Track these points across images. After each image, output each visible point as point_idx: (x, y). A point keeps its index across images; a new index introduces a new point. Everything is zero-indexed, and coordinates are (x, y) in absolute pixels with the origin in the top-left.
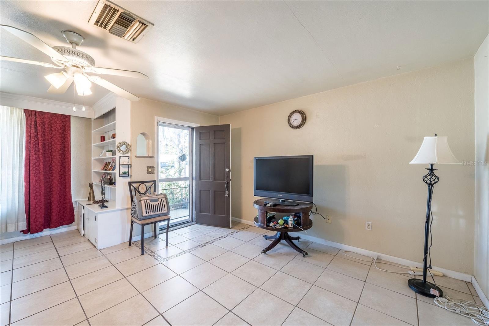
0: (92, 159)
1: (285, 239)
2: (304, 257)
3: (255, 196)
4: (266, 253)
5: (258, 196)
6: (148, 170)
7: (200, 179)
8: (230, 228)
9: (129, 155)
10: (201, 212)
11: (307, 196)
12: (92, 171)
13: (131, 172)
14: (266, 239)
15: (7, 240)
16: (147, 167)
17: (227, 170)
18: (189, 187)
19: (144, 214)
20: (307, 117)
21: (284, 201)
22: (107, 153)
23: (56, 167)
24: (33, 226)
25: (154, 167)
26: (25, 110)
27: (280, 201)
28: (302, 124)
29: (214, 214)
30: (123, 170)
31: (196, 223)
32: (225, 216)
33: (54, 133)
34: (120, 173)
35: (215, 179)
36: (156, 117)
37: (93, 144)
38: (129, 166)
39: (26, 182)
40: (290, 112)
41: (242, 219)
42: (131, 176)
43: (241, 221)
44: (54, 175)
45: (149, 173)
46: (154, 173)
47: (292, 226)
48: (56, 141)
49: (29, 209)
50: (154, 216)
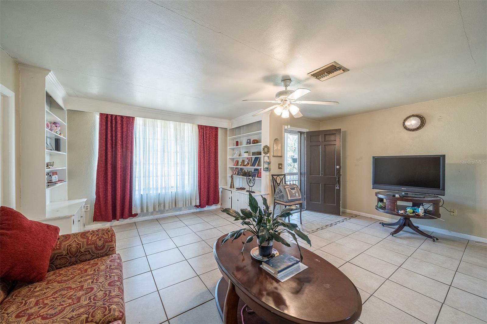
0: (228, 158)
1: (409, 226)
2: (434, 241)
3: (374, 189)
4: (394, 235)
5: (376, 189)
6: (279, 167)
7: (310, 174)
8: (341, 216)
9: (268, 155)
10: (311, 201)
11: (439, 190)
12: (228, 166)
13: (270, 167)
14: (384, 226)
15: (189, 211)
16: (279, 164)
17: (338, 167)
18: (298, 180)
19: (289, 198)
20: (426, 121)
21: (407, 194)
22: (245, 153)
23: (212, 163)
24: (202, 203)
25: (282, 164)
26: (198, 125)
27: (403, 193)
28: (421, 127)
29: (325, 203)
30: (266, 166)
31: (306, 210)
32: (335, 205)
33: (211, 140)
34: (264, 168)
35: (325, 174)
36: (283, 126)
37: (229, 147)
38: (269, 163)
39: (199, 173)
40: (407, 116)
41: (347, 209)
42: (270, 171)
43: (345, 211)
44: (211, 169)
45: (279, 169)
46: (282, 169)
47: (423, 215)
48: (212, 145)
49: (200, 192)
50: (293, 201)
